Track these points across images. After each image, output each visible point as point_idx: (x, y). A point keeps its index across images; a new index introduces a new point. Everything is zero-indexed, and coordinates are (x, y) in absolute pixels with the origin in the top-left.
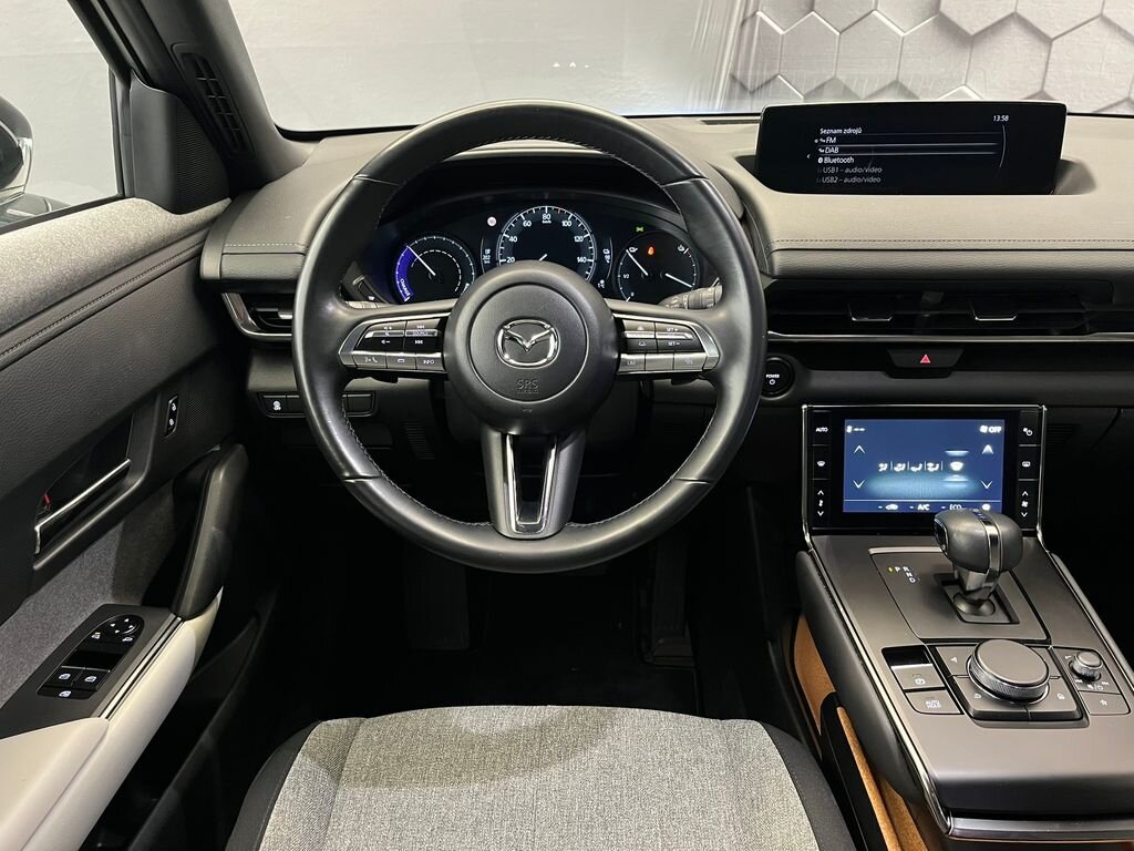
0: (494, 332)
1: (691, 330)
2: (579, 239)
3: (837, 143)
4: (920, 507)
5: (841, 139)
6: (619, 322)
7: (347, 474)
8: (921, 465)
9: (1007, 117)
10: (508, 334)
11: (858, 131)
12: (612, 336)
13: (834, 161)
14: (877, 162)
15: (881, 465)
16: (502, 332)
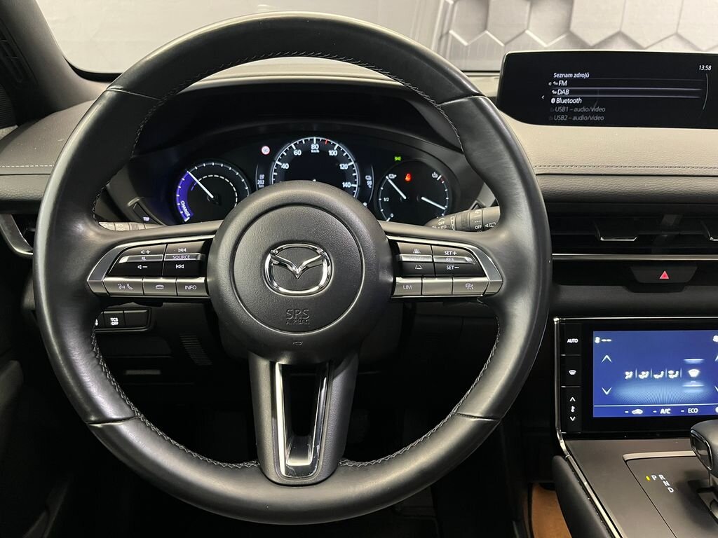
0: (260, 257)
1: (470, 253)
2: (344, 167)
3: (568, 86)
4: (663, 411)
5: (572, 82)
6: (393, 244)
7: (93, 418)
8: (662, 372)
9: (710, 67)
10: (277, 259)
11: (586, 76)
12: (387, 258)
13: (565, 101)
14: (602, 102)
15: (627, 373)
16: (269, 257)
